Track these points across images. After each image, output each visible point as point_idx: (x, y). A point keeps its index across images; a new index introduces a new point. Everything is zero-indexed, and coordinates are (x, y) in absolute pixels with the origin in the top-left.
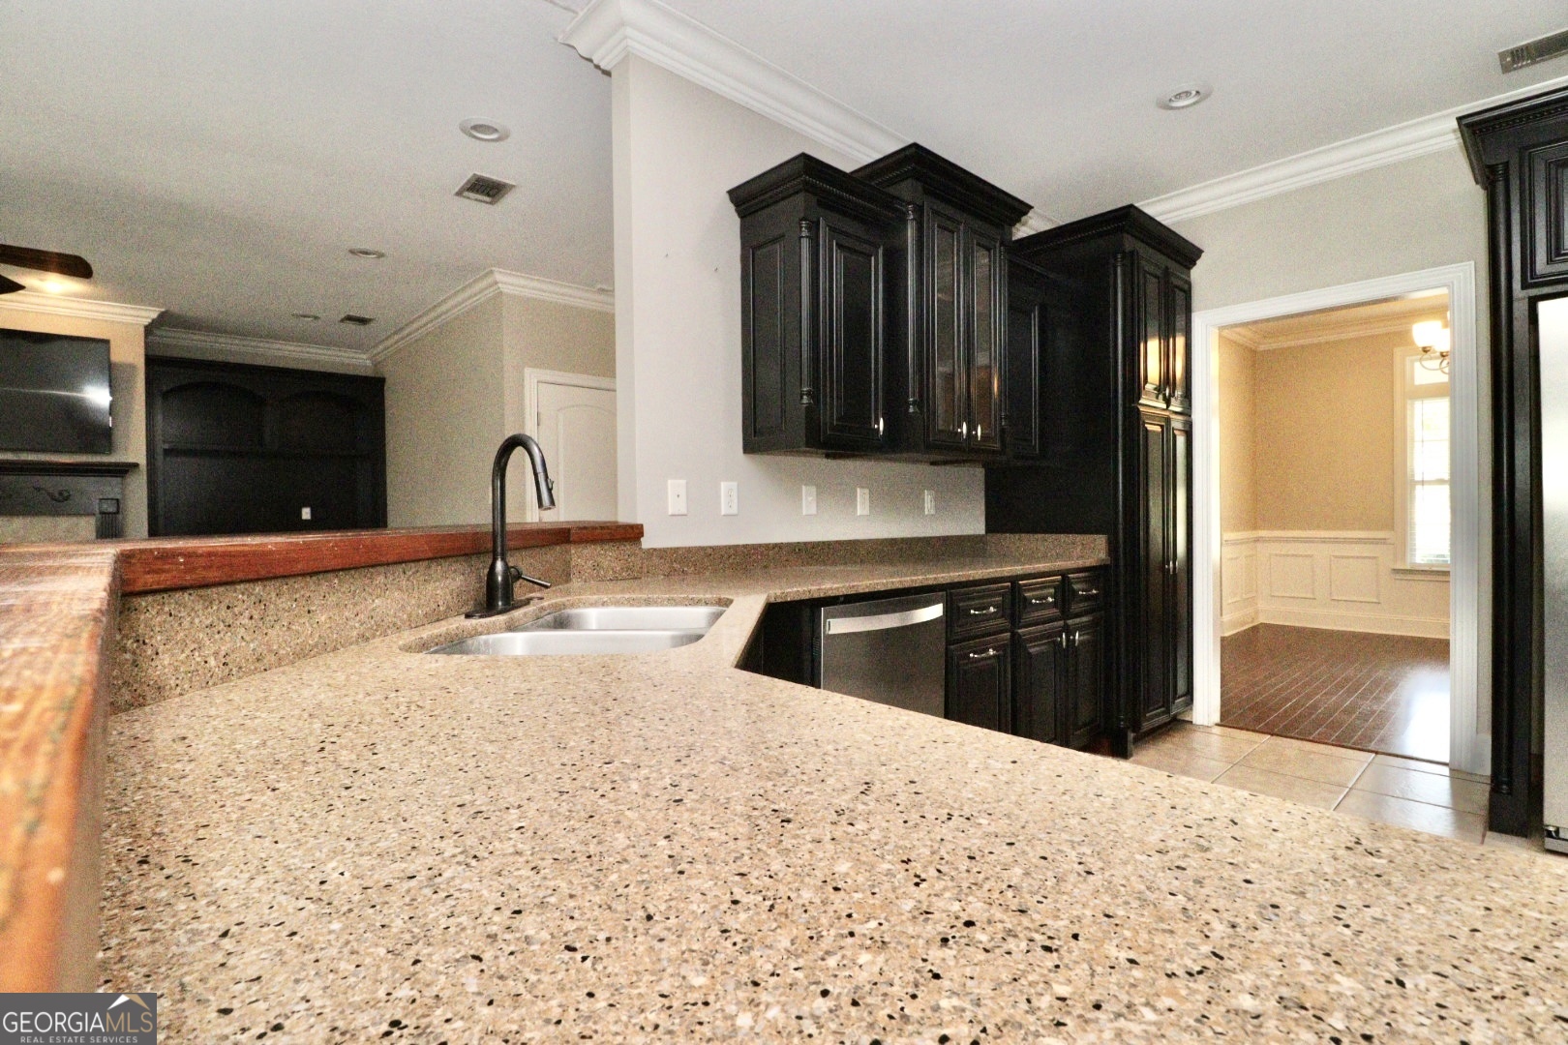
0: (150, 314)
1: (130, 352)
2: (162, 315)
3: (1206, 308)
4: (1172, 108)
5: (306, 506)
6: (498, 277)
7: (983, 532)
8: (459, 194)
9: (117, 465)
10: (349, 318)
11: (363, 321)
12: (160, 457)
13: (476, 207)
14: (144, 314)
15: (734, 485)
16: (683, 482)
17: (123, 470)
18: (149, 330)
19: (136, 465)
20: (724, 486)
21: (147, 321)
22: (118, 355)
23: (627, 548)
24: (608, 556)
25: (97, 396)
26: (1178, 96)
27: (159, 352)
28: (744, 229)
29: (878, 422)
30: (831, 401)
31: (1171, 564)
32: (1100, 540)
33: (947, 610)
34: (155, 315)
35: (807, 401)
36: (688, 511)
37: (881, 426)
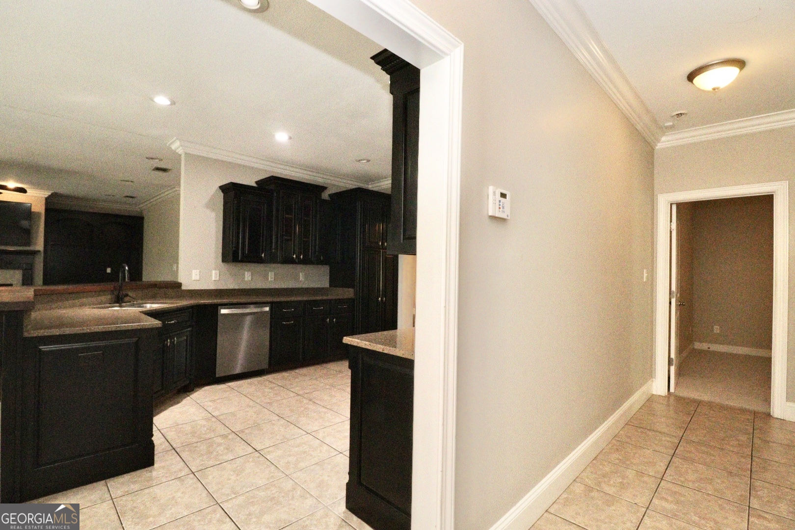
0: (48, 193)
1: (39, 208)
2: (52, 194)
7: (327, 286)
8: (154, 170)
9: (31, 251)
10: (127, 196)
11: (132, 198)
12: (49, 248)
13: (159, 173)
14: (45, 193)
15: (218, 272)
16: (198, 271)
17: (34, 253)
18: (47, 199)
19: (39, 252)
20: (214, 272)
21: (46, 196)
22: (34, 209)
23: (176, 290)
24: (170, 292)
27: (51, 207)
28: (224, 196)
29: (262, 254)
30: (243, 248)
31: (380, 299)
32: (351, 290)
33: (271, 309)
34: (50, 194)
35: (234, 249)
36: (198, 279)
37: (263, 255)
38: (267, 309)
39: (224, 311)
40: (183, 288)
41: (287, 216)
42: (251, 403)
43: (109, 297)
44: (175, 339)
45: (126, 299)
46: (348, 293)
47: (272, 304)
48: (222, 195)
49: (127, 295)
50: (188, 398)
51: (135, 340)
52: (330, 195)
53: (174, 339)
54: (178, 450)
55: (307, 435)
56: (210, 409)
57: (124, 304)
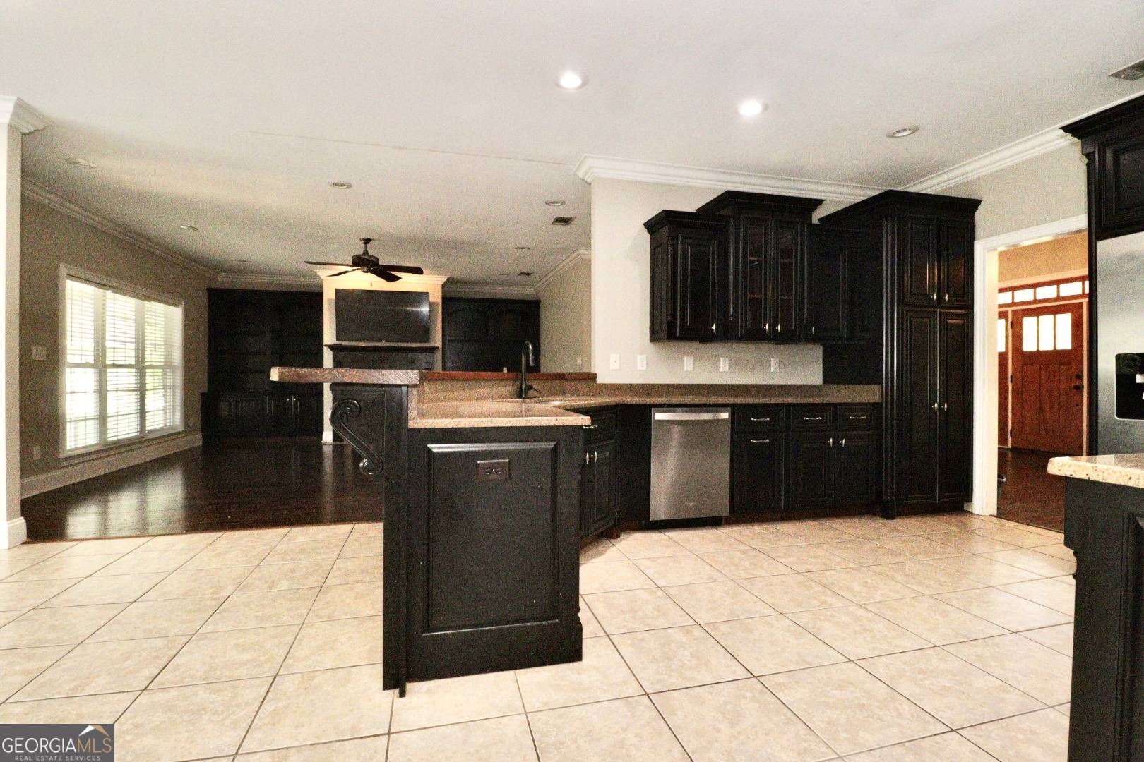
0: (442, 279)
1: (436, 297)
2: (448, 279)
3: (982, 238)
4: (896, 137)
5: (505, 366)
6: (581, 252)
7: (821, 383)
8: (553, 223)
9: (430, 347)
10: (523, 274)
11: (528, 274)
12: (447, 342)
13: (560, 228)
14: (440, 279)
15: (644, 357)
16: (618, 356)
17: (433, 350)
18: (443, 286)
19: (438, 348)
20: (639, 357)
21: (443, 283)
22: (432, 299)
23: (590, 383)
24: (582, 386)
25: (425, 309)
26: (899, 132)
27: (448, 296)
28: (651, 239)
29: (712, 326)
30: (683, 318)
31: (936, 405)
32: (876, 388)
33: (732, 415)
34: (446, 280)
35: (669, 318)
36: (618, 368)
37: (714, 327)
38: (725, 415)
39: (659, 416)
40: (599, 380)
41: (751, 258)
42: (716, 575)
43: (510, 388)
44: (596, 454)
45: (531, 393)
46: (868, 394)
47: (734, 409)
48: (648, 236)
49: (530, 388)
50: (614, 548)
51: (551, 445)
52: (820, 220)
53: (594, 455)
54: (615, 639)
55: (849, 664)
56: (650, 573)
57: (528, 400)
